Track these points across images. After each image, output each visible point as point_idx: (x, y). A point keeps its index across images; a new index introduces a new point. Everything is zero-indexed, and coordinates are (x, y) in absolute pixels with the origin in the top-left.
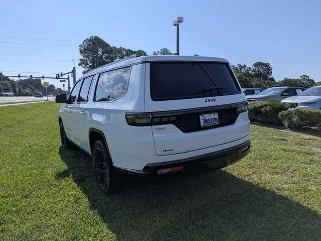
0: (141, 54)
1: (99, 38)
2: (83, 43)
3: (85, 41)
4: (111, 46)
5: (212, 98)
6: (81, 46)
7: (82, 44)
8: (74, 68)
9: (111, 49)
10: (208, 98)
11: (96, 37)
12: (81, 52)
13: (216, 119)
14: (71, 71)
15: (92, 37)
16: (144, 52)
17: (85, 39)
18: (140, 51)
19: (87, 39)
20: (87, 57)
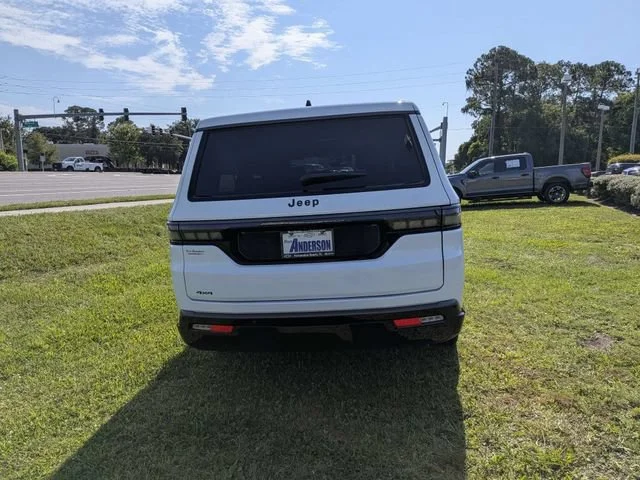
0: (609, 70)
1: (507, 49)
2: (475, 65)
3: (479, 60)
4: (536, 64)
5: (311, 198)
6: (469, 72)
7: (472, 67)
8: (446, 119)
9: (534, 69)
10: (297, 199)
11: (503, 48)
12: (469, 84)
13: (326, 243)
14: (440, 125)
15: (494, 49)
16: (617, 66)
17: (480, 57)
18: (607, 63)
19: (483, 56)
20: (481, 92)
